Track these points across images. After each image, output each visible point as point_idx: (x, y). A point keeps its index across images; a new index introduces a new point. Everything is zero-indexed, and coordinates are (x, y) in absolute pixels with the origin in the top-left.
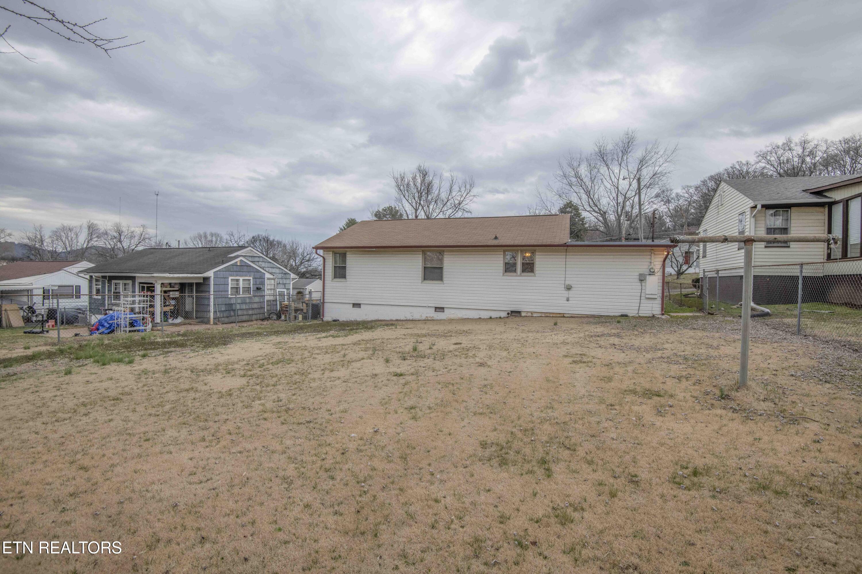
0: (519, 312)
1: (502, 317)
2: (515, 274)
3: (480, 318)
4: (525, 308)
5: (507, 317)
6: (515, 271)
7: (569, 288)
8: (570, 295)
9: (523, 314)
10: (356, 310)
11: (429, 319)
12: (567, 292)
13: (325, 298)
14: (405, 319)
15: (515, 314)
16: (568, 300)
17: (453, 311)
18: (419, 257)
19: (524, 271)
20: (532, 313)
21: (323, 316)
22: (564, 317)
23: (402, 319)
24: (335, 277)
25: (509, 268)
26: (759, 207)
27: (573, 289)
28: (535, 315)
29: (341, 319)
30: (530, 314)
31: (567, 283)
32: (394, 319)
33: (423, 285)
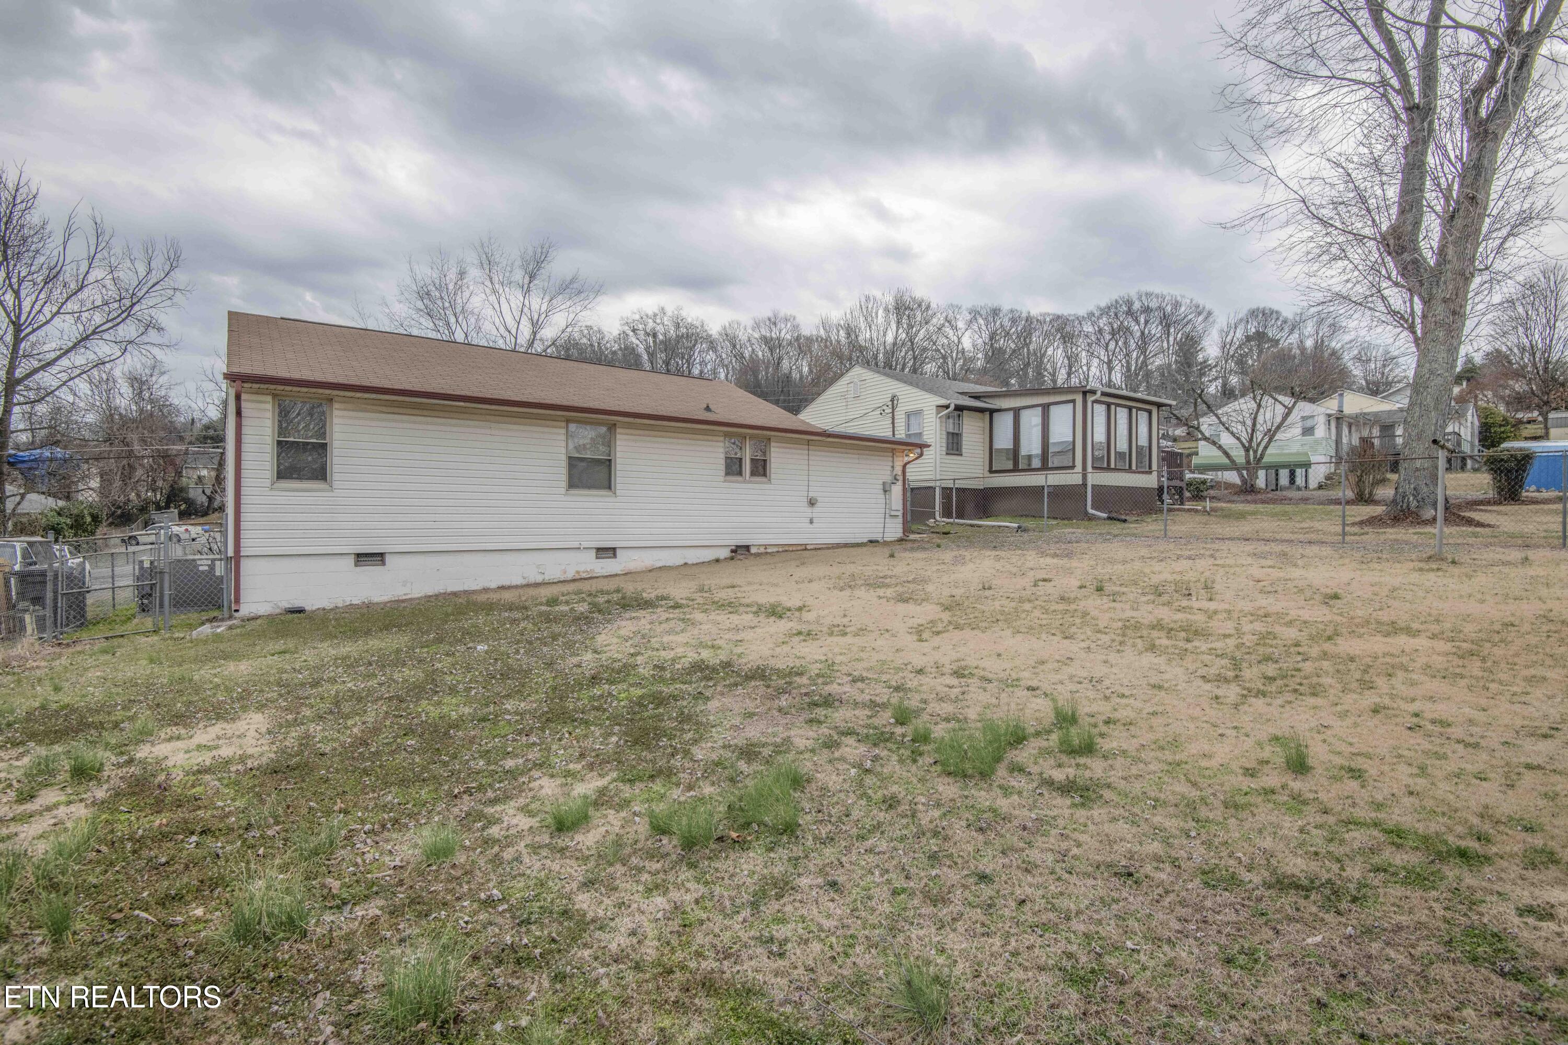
0: (747, 548)
1: (722, 557)
2: (739, 478)
3: (686, 564)
4: (756, 539)
5: (732, 558)
6: (740, 473)
7: (812, 503)
8: (814, 515)
9: (753, 550)
10: (371, 571)
11: (584, 575)
12: (809, 510)
13: (243, 543)
14: (524, 582)
15: (740, 551)
16: (811, 522)
17: (635, 555)
18: (559, 434)
19: (753, 474)
20: (766, 546)
21: (237, 601)
22: (806, 549)
23: (514, 583)
24: (283, 474)
25: (733, 468)
26: (952, 407)
27: (818, 504)
28: (769, 550)
29: (311, 604)
30: (762, 550)
31: (811, 494)
32: (493, 585)
33: (569, 498)
